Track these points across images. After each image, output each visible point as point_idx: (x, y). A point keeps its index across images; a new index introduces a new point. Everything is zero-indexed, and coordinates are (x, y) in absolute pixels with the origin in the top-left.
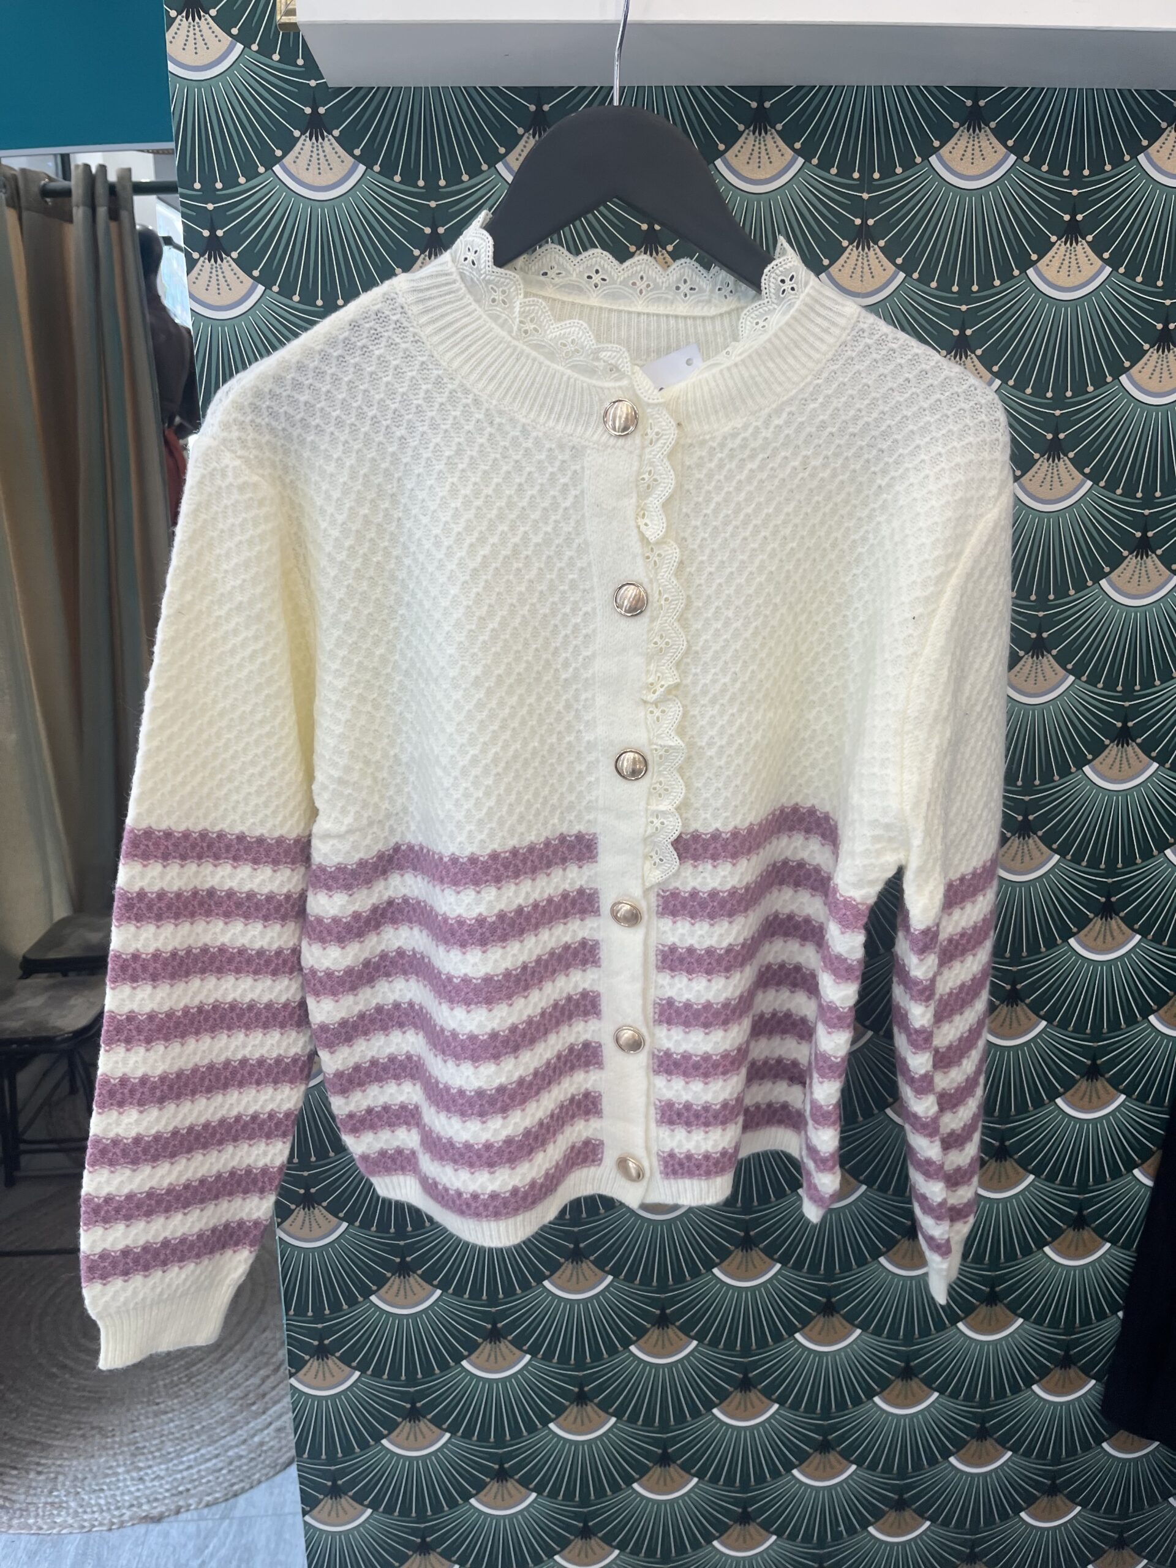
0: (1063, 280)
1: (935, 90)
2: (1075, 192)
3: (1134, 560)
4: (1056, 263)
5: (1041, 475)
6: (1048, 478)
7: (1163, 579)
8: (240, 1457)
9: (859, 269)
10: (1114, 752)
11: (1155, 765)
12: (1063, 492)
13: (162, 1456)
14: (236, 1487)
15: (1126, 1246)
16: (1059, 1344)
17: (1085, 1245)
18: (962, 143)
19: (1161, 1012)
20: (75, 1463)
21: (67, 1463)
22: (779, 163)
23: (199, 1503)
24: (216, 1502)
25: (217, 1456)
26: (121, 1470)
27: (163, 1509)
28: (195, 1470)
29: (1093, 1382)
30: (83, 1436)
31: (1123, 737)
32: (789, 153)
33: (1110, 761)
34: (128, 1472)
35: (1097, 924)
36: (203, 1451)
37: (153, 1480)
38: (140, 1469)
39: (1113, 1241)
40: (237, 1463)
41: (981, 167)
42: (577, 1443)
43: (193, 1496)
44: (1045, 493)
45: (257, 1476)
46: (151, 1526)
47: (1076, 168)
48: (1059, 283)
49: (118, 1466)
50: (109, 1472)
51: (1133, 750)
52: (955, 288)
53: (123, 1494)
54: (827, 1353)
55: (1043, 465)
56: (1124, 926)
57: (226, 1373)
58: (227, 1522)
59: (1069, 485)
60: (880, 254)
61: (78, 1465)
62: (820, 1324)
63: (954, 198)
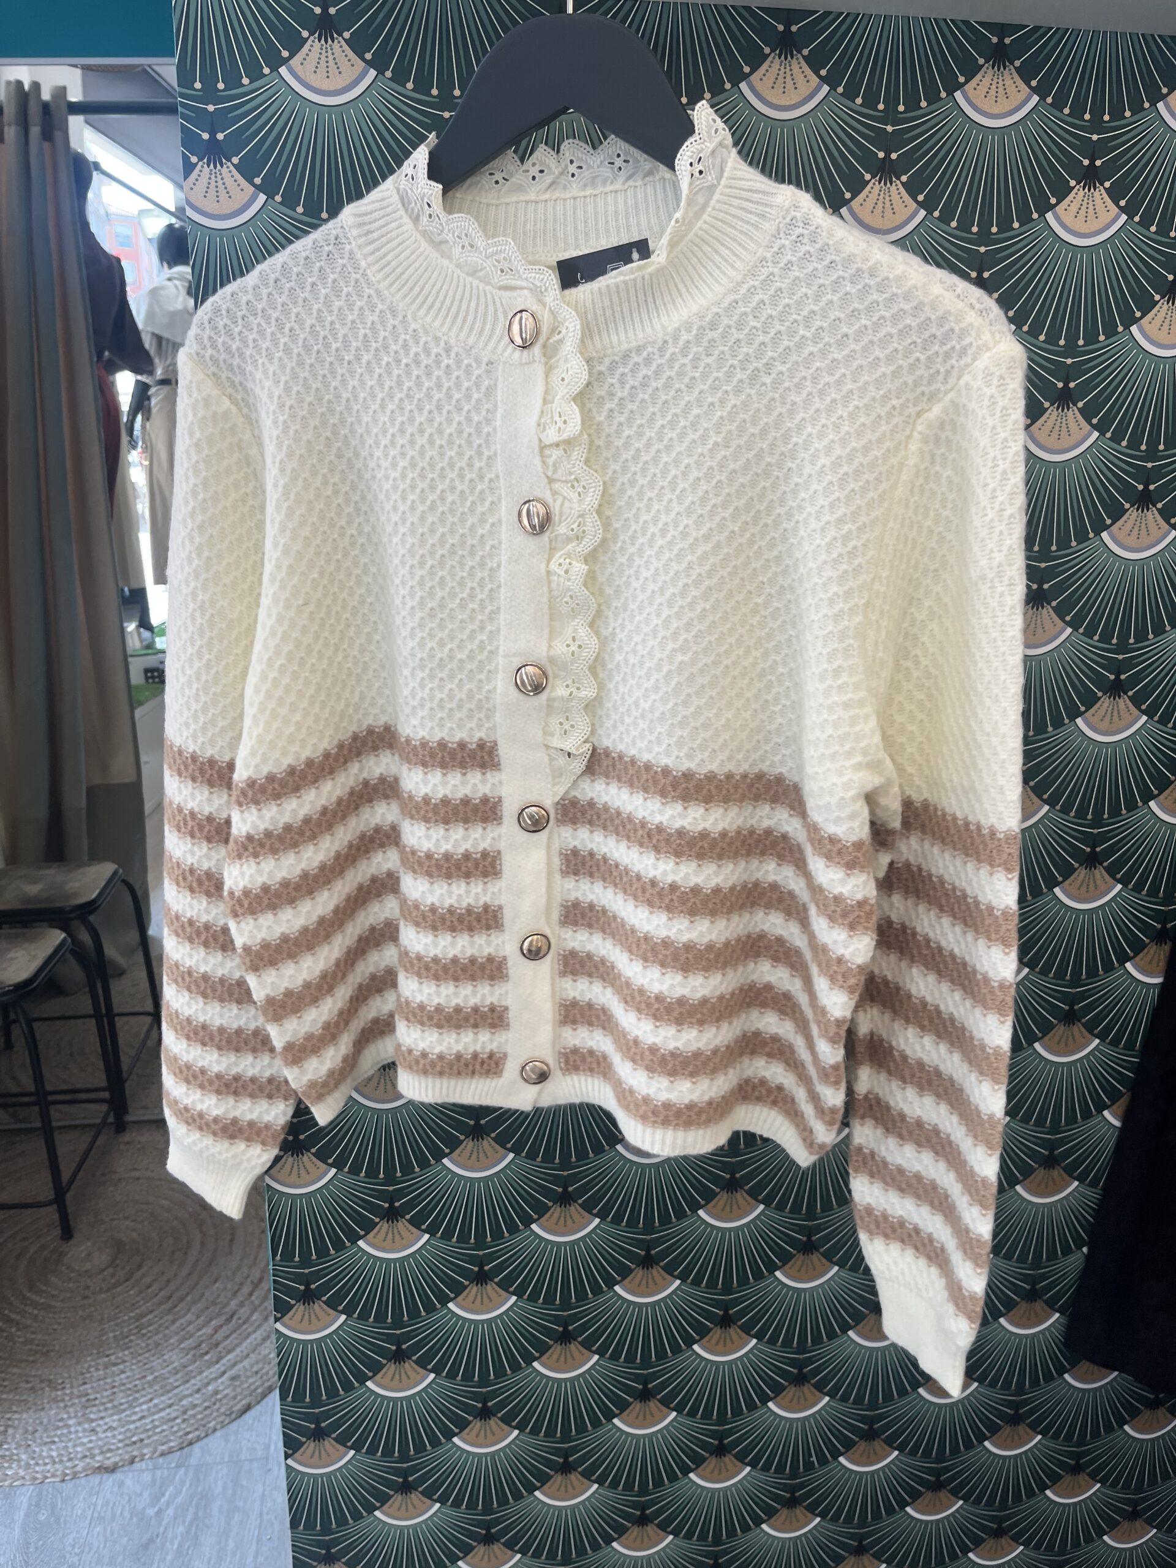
0: (1079, 225)
1: (960, 24)
2: (1095, 137)
3: (1135, 513)
4: (1074, 208)
5: (1050, 424)
6: (1057, 428)
7: (1160, 533)
8: (195, 1406)
9: (880, 204)
10: (1106, 704)
11: (1145, 718)
12: (1071, 441)
13: (114, 1407)
14: (190, 1436)
15: (1094, 1184)
16: (1025, 1278)
17: (1054, 1182)
18: (987, 81)
19: (1137, 959)
20: (25, 1415)
21: (17, 1416)
22: (804, 90)
23: (155, 1451)
24: (170, 1451)
25: (170, 1406)
26: (71, 1422)
27: (117, 1459)
28: (148, 1420)
29: (1057, 1315)
30: (32, 1388)
31: (1116, 689)
32: (815, 80)
33: (1101, 712)
34: (79, 1424)
35: (1082, 873)
36: (155, 1401)
37: (105, 1431)
38: (92, 1421)
39: (1081, 1179)
40: (191, 1412)
41: (1005, 106)
42: (559, 1381)
43: (147, 1445)
44: (1052, 442)
45: (212, 1425)
46: (106, 1476)
47: (1097, 113)
48: (1076, 229)
49: (69, 1418)
50: (61, 1424)
51: (1124, 703)
52: (975, 229)
53: (75, 1446)
54: (804, 1290)
55: (1052, 414)
56: (1107, 876)
57: (178, 1324)
58: (182, 1471)
59: (1077, 435)
60: (902, 189)
61: (28, 1418)
62: (799, 1263)
63: (977, 136)
